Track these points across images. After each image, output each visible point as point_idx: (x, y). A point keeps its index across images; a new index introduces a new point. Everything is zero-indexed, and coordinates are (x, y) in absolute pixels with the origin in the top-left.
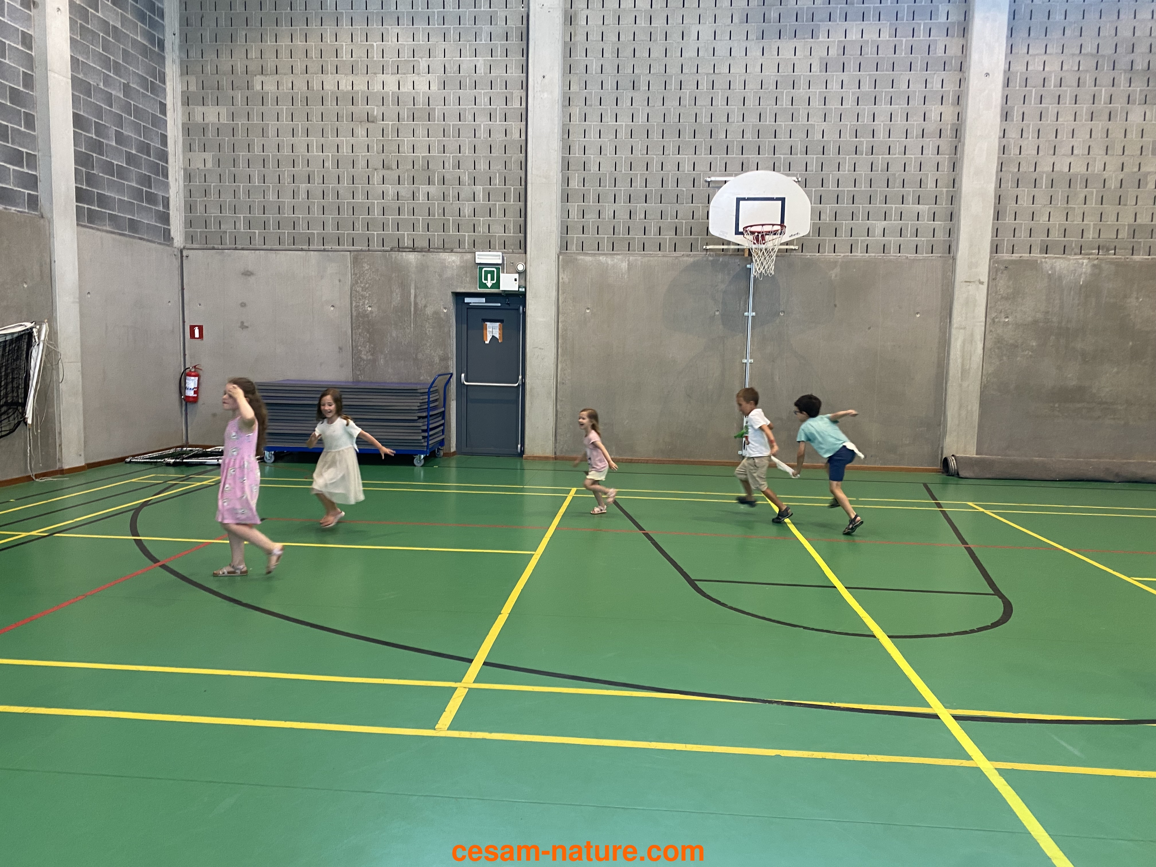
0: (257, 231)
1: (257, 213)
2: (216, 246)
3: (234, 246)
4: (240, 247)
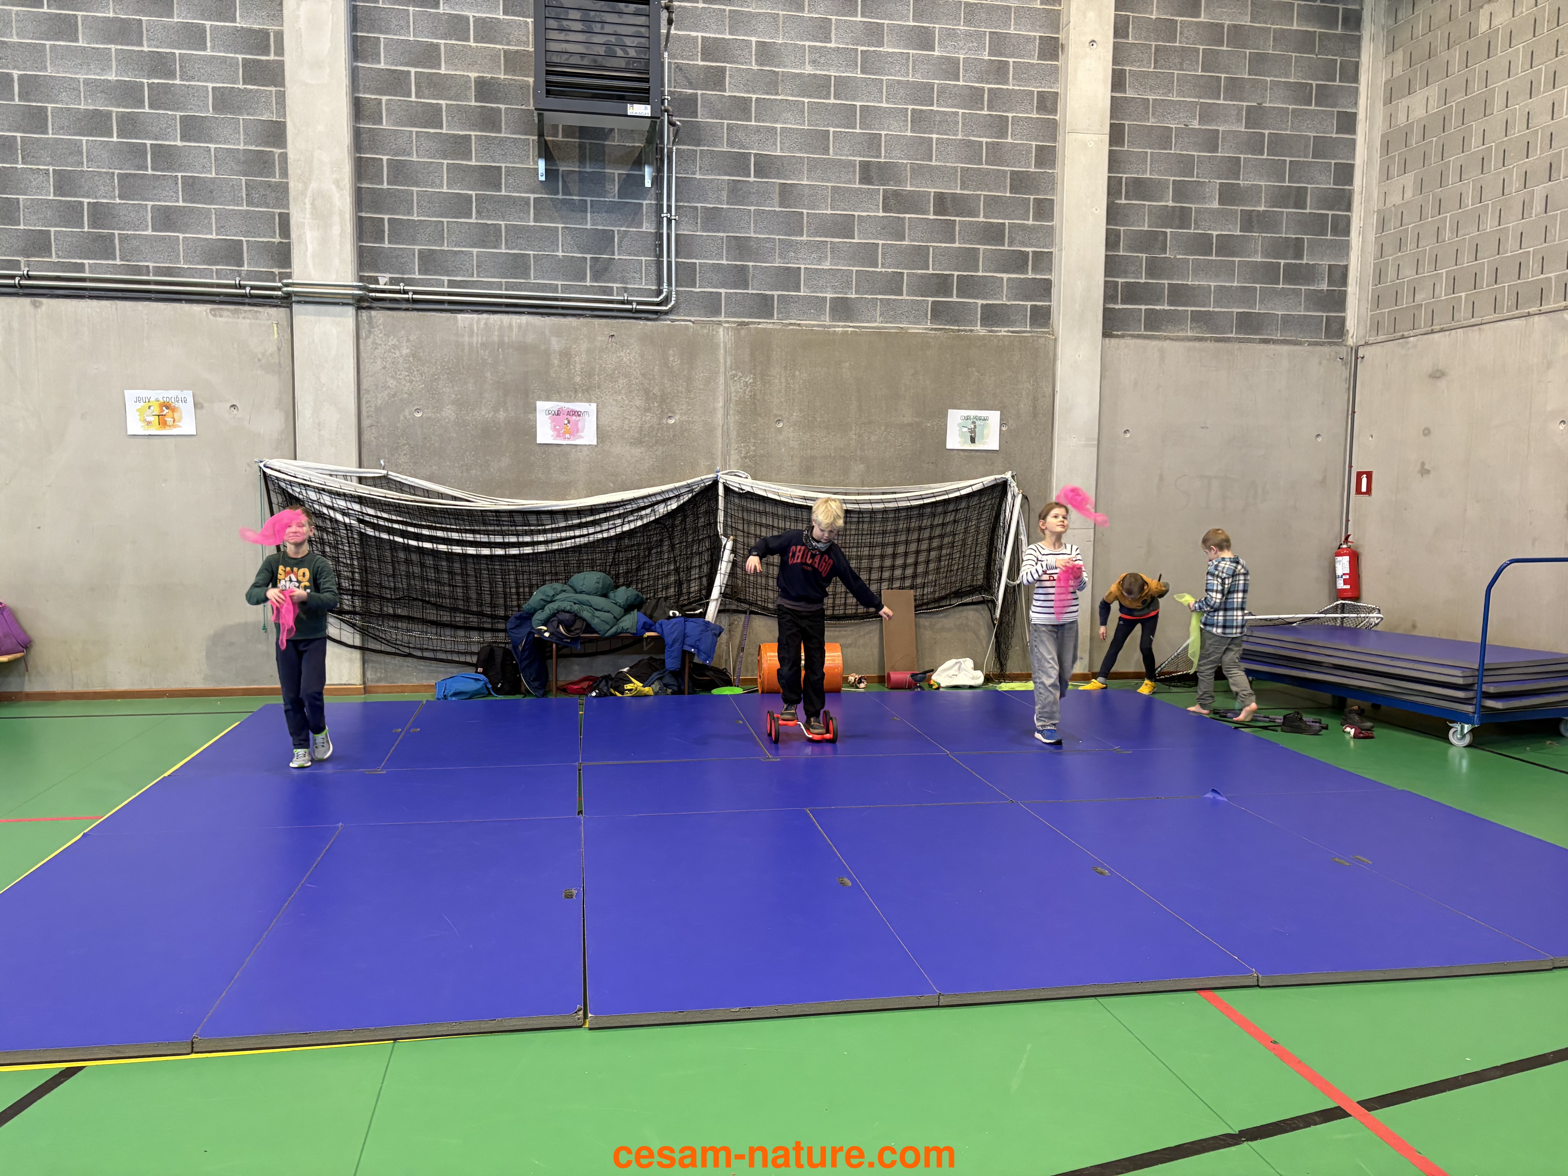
0: (1463, 294)
1: (1466, 261)
2: (1406, 334)
3: (1430, 329)
4: (1437, 327)
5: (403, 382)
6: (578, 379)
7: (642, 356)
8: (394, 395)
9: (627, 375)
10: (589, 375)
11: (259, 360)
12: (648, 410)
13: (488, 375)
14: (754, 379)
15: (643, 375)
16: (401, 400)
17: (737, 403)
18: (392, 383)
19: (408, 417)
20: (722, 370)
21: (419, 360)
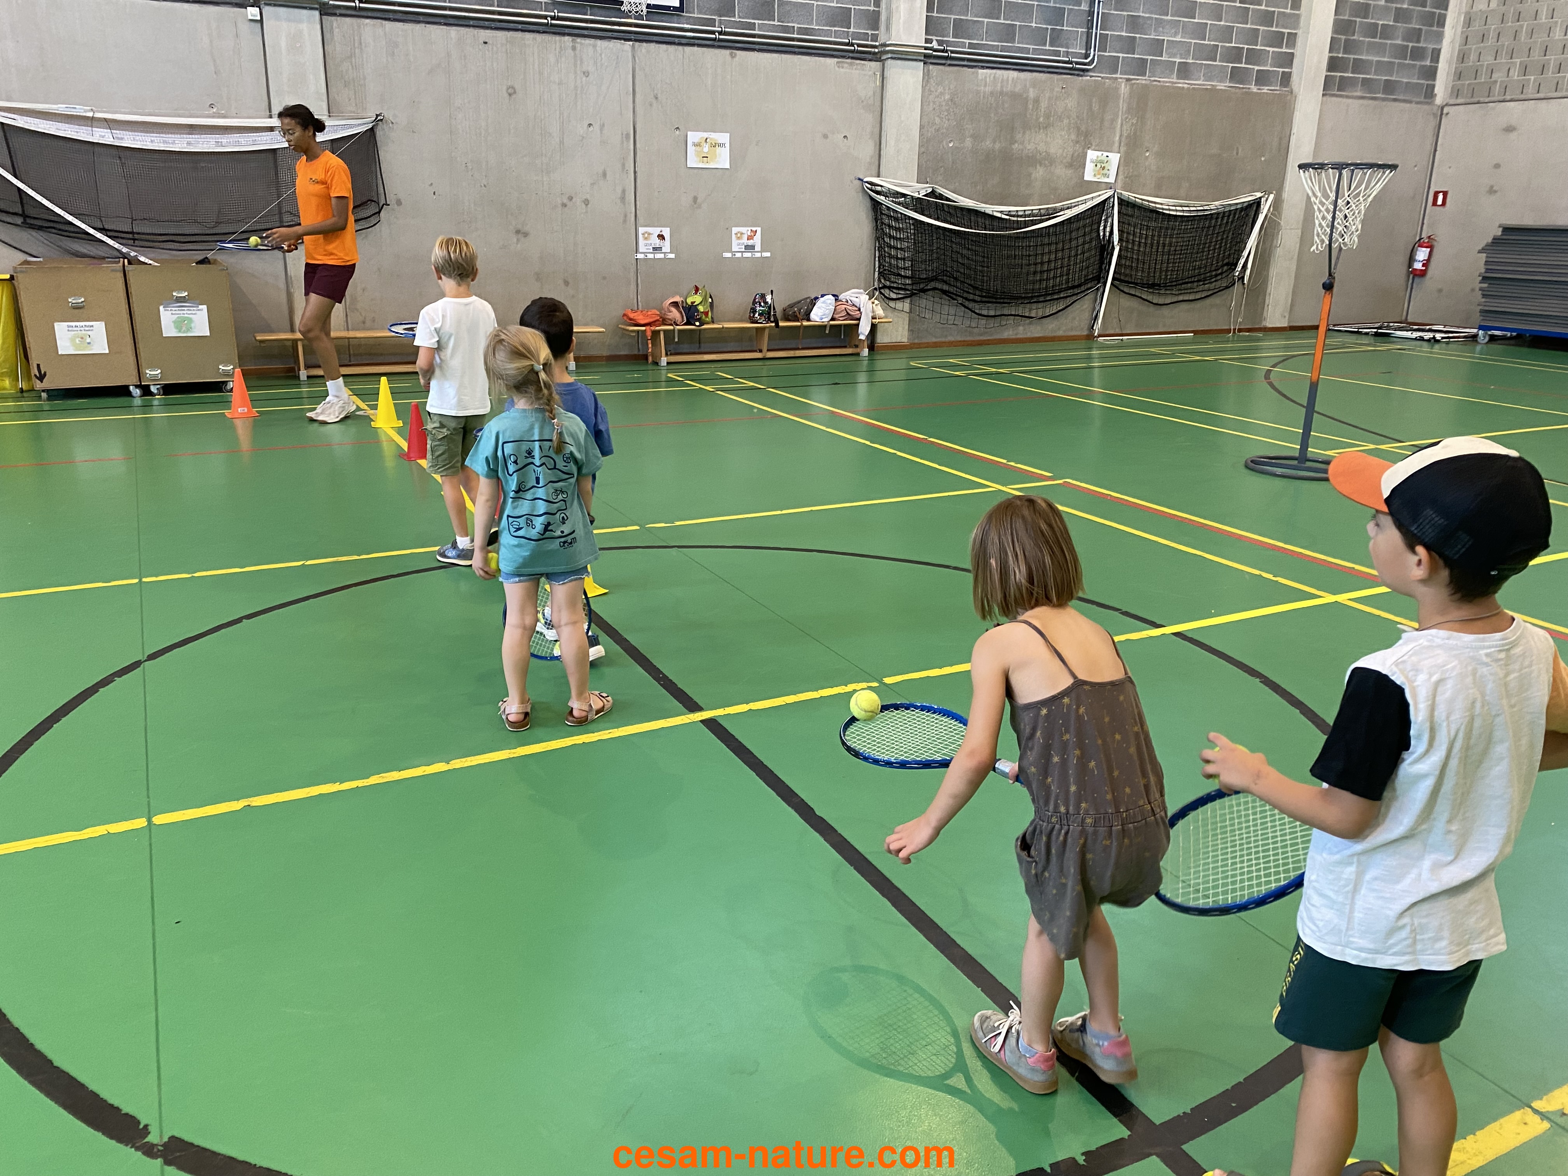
0: (1532, 77)
1: (1536, 56)
2: (1482, 100)
3: (1503, 98)
4: (1509, 98)
5: (944, 120)
6: (1041, 119)
7: (1078, 103)
8: (938, 130)
9: (1069, 117)
10: (1047, 116)
11: (862, 101)
12: (1077, 142)
13: (992, 115)
14: (1137, 120)
15: (1078, 117)
16: (942, 134)
17: (1127, 137)
18: (937, 120)
19: (945, 146)
20: (1120, 114)
21: (955, 104)
